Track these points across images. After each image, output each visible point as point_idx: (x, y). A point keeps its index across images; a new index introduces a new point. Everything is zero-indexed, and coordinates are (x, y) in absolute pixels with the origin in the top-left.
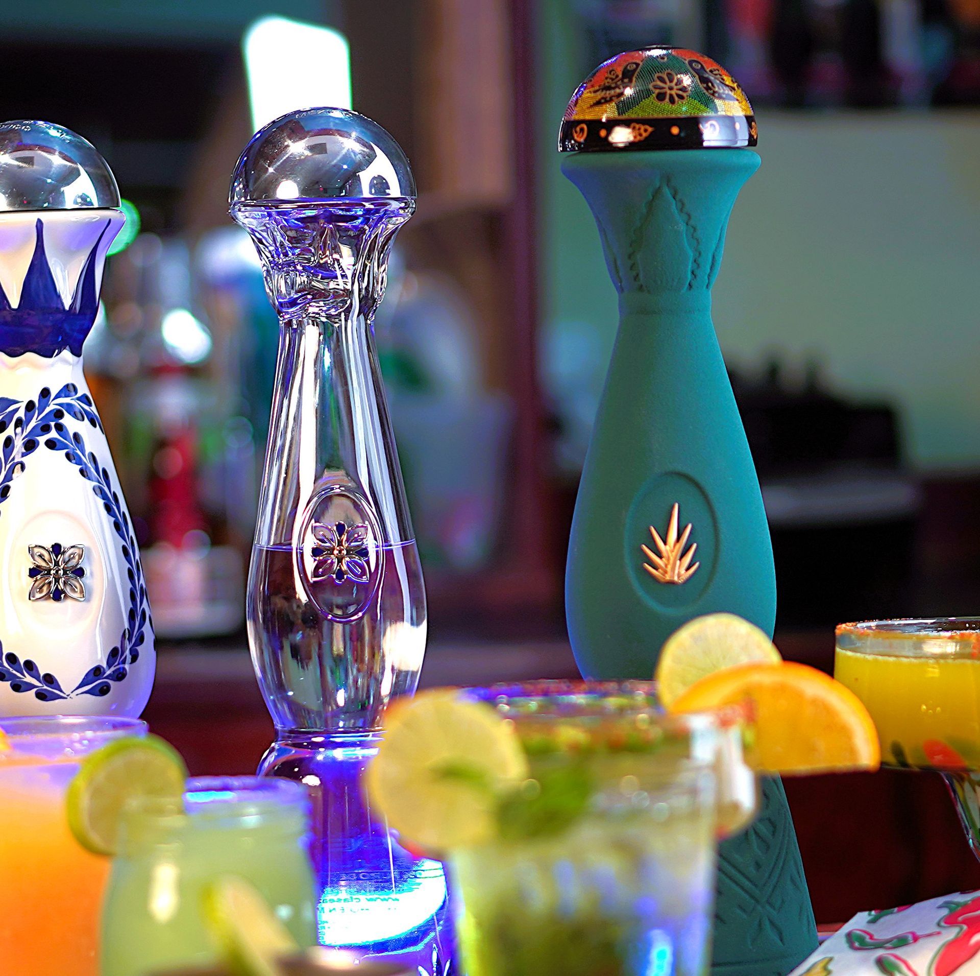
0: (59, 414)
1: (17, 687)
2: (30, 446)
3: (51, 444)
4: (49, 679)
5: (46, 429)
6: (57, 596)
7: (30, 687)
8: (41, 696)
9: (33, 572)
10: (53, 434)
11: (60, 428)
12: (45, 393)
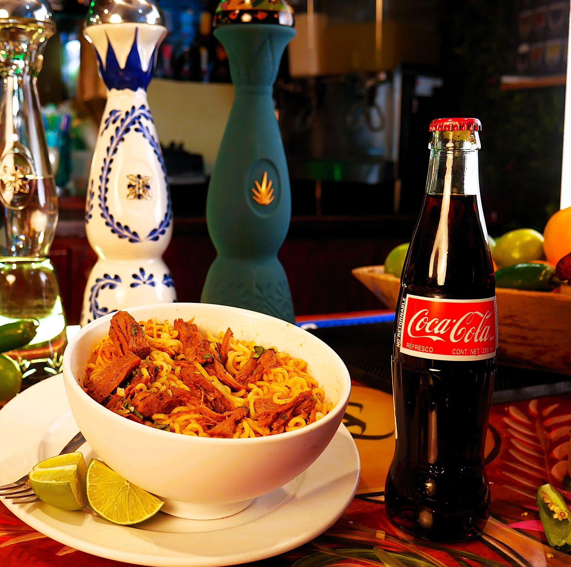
0: (139, 117)
1: (121, 237)
2: (127, 130)
3: (137, 130)
4: (135, 234)
5: (133, 123)
6: (139, 197)
7: (125, 237)
8: (131, 241)
9: (130, 186)
10: (137, 126)
11: (140, 123)
12: (133, 108)
